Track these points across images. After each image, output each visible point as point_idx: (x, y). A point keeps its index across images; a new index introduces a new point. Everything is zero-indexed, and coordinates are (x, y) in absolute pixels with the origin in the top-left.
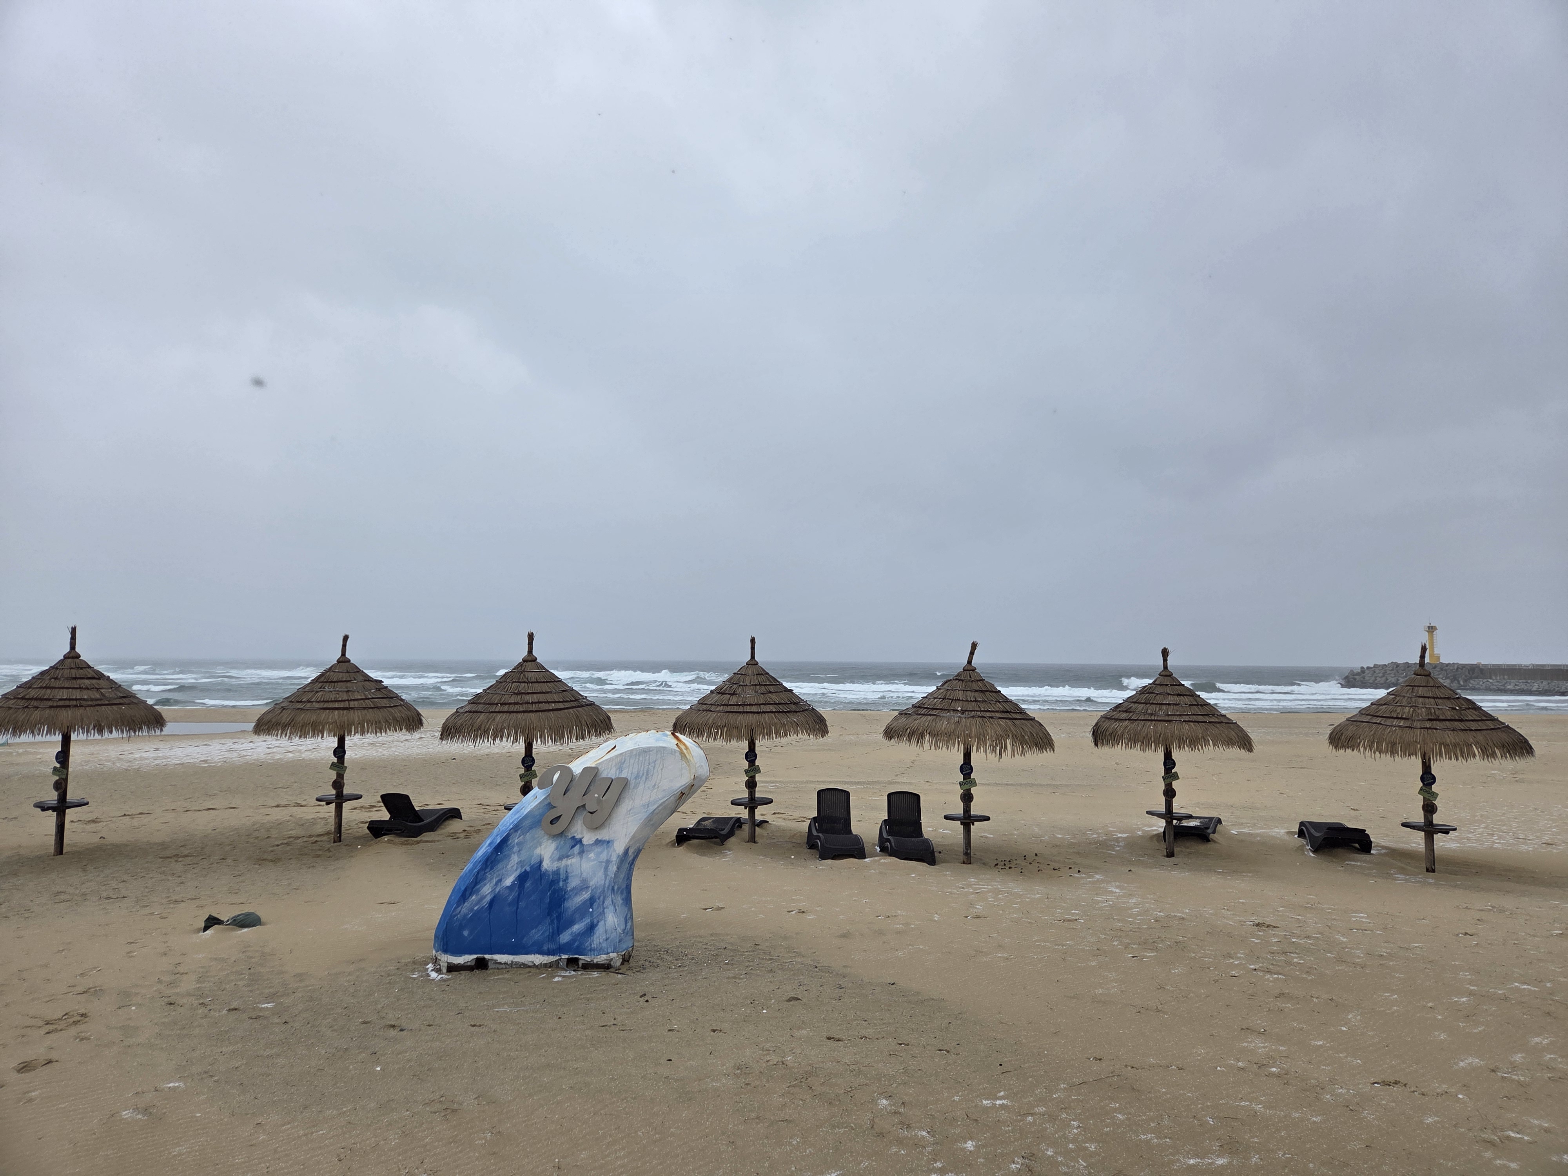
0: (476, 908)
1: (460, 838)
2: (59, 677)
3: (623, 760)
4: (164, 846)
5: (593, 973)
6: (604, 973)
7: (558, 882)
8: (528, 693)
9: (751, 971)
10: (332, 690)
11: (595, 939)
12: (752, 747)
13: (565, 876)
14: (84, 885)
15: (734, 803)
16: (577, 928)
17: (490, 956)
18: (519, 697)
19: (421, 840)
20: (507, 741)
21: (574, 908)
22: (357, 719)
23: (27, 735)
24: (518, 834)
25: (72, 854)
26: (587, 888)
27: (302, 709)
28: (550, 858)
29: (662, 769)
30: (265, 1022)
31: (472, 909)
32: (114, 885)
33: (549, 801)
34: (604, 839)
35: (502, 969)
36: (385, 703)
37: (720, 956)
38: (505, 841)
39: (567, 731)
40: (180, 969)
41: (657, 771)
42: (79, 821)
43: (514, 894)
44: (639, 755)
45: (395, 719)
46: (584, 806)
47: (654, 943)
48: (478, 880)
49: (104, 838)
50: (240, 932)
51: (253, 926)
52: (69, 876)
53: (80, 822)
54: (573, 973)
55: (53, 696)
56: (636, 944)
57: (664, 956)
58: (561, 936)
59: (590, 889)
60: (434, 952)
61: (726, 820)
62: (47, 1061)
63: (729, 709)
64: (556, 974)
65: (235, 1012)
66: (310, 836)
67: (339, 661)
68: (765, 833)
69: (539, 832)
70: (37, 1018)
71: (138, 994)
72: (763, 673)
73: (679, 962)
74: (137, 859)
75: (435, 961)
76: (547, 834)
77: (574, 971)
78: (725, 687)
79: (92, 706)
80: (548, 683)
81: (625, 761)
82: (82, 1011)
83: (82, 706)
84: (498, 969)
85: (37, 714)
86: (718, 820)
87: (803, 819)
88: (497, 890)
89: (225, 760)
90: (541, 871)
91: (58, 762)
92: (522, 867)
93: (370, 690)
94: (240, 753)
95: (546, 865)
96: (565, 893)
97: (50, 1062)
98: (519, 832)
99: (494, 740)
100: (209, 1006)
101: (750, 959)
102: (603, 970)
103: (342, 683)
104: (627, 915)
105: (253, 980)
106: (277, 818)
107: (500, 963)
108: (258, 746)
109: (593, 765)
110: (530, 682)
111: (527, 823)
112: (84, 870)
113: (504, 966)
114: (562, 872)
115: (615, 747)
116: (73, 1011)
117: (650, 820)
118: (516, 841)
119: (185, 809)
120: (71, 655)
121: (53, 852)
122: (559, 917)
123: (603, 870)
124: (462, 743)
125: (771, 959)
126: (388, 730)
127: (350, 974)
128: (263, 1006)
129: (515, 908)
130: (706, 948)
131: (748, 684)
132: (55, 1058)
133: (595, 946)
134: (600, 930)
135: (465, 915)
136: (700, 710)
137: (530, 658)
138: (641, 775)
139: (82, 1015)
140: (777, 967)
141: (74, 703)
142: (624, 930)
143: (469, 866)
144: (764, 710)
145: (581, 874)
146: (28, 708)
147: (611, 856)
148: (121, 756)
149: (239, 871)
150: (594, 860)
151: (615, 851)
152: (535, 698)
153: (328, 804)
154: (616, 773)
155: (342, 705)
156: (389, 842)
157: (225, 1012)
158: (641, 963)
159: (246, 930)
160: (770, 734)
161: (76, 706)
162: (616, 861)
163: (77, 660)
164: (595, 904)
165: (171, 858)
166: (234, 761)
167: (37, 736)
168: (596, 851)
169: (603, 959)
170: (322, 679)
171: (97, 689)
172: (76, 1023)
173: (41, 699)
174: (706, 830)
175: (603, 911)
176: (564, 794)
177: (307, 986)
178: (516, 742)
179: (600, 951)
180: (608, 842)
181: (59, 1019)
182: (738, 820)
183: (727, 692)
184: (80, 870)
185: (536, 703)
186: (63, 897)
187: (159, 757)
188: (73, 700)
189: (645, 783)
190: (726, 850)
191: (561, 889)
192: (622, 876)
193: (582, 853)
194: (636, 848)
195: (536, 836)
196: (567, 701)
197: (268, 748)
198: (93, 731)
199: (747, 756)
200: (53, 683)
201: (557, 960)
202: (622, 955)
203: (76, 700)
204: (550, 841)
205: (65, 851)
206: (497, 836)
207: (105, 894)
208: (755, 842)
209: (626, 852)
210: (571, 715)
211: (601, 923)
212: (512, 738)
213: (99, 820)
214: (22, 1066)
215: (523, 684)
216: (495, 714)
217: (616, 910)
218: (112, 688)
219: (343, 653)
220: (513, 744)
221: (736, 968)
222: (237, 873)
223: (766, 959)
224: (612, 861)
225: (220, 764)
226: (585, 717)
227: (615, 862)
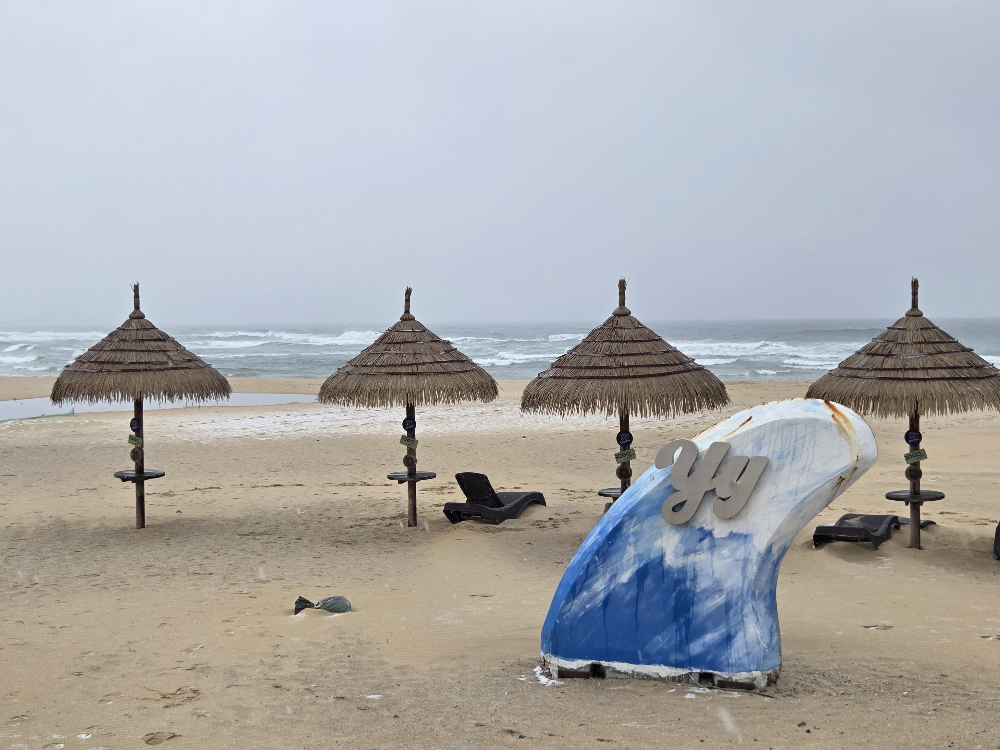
0: (588, 606)
1: (547, 527)
2: (127, 338)
3: (762, 435)
4: (239, 523)
5: (733, 693)
6: (746, 694)
7: (685, 582)
8: (623, 355)
9: (941, 707)
10: (398, 352)
11: (733, 653)
12: (915, 426)
13: (693, 574)
14: (170, 560)
15: (889, 497)
16: (710, 637)
17: (607, 663)
18: (612, 359)
19: (504, 528)
20: (601, 413)
21: (705, 613)
22: (426, 386)
23: (104, 401)
24: (633, 522)
25: (154, 527)
26: (721, 591)
27: (368, 374)
28: (674, 552)
29: (813, 447)
30: (374, 714)
31: (583, 608)
32: (198, 561)
33: (669, 483)
34: (741, 532)
35: (622, 679)
36: (455, 367)
37: (895, 685)
38: (618, 529)
39: (672, 401)
40: (281, 652)
41: (808, 450)
42: (154, 493)
43: (632, 593)
44: (783, 429)
45: (467, 385)
46: (713, 491)
47: (805, 664)
48: (589, 574)
49: (181, 512)
50: (332, 617)
51: (343, 612)
52: (155, 550)
53: (155, 495)
54: (708, 690)
55: (124, 359)
56: (783, 663)
57: (820, 680)
58: (690, 646)
59: (725, 591)
60: (542, 653)
61: (879, 519)
62: (172, 735)
63: (883, 374)
64: (687, 690)
65: (341, 700)
66: (383, 518)
67: (403, 319)
68: (932, 537)
69: (659, 521)
70: (153, 690)
71: (243, 674)
72: (928, 327)
73: (841, 688)
74: (216, 535)
75: (544, 664)
76: (669, 523)
77: (709, 688)
78: (877, 346)
79: (161, 370)
80: (646, 343)
81: (764, 437)
82: (193, 687)
83: (152, 370)
84: (617, 678)
85: (110, 379)
86: (867, 519)
87: (984, 522)
88: (612, 587)
89: (281, 433)
90: (663, 568)
91: (133, 430)
92: (640, 561)
93: (439, 352)
94: (295, 426)
95: (670, 560)
96: (694, 595)
97: (174, 736)
98: (635, 519)
99: (585, 411)
100: (315, 693)
101: (937, 693)
102: (744, 690)
103: (408, 345)
104: (772, 626)
105: (354, 669)
106: (345, 497)
107: (619, 672)
108: (312, 420)
109: (724, 441)
110: (624, 342)
111: (644, 508)
112: (168, 544)
113: (624, 676)
114: (689, 570)
115: (750, 418)
116: (186, 687)
117: (799, 511)
118: (632, 530)
119: (253, 485)
120: (136, 315)
121: (135, 524)
122: (688, 623)
123: (740, 570)
124: (547, 414)
125: (967, 695)
126: (461, 399)
127: (452, 671)
128: (370, 697)
129: (634, 610)
130: (874, 675)
131: (910, 343)
132: (177, 733)
133: (734, 661)
134: (738, 642)
135: (576, 615)
136: (842, 376)
137: (622, 312)
138: (786, 453)
139: (195, 691)
140: (977, 705)
141: (144, 366)
142: (769, 645)
143: (576, 558)
144: (933, 376)
145: (713, 574)
146: (102, 372)
147: (750, 554)
148: (180, 428)
149: (317, 552)
150: (729, 557)
151: (755, 548)
152: (631, 361)
153: (401, 482)
154: (753, 451)
155: (410, 369)
156: (469, 528)
157: (331, 700)
158: (792, 685)
159: (336, 615)
160: (942, 408)
161: (145, 370)
162: (757, 560)
163: (142, 320)
164: (731, 611)
165: (248, 535)
166: (289, 435)
167: (113, 402)
168: (730, 546)
169: (743, 677)
170: (386, 340)
171: (164, 351)
172: (190, 699)
173: (114, 363)
174: (852, 530)
175: (743, 620)
176: (688, 476)
177: (410, 680)
178: (611, 414)
179: (740, 668)
180: (746, 536)
181: (174, 694)
182: (895, 519)
183: (879, 352)
184: (164, 544)
185: (632, 366)
186: (153, 570)
187: (217, 429)
188: (142, 363)
189: (791, 464)
190: (881, 556)
191: (689, 591)
192: (764, 578)
193: (713, 547)
194: (781, 545)
195: (656, 525)
196: (671, 365)
197: (323, 422)
198: (164, 397)
199: (907, 437)
200: (123, 346)
201: (687, 674)
202: (768, 675)
203: (146, 363)
204: (673, 532)
205: (146, 524)
206: (609, 522)
207: (191, 570)
208: (920, 548)
209: (769, 550)
210: (677, 382)
211: (740, 635)
212: (606, 409)
213: (173, 493)
214: (149, 737)
215: (616, 344)
216: (585, 380)
217: (758, 619)
218: (177, 350)
219: (407, 311)
220: (607, 416)
221: (921, 702)
222: (316, 555)
223: (959, 694)
224: (751, 560)
225: (276, 438)
226: (694, 385)
227: (755, 562)
